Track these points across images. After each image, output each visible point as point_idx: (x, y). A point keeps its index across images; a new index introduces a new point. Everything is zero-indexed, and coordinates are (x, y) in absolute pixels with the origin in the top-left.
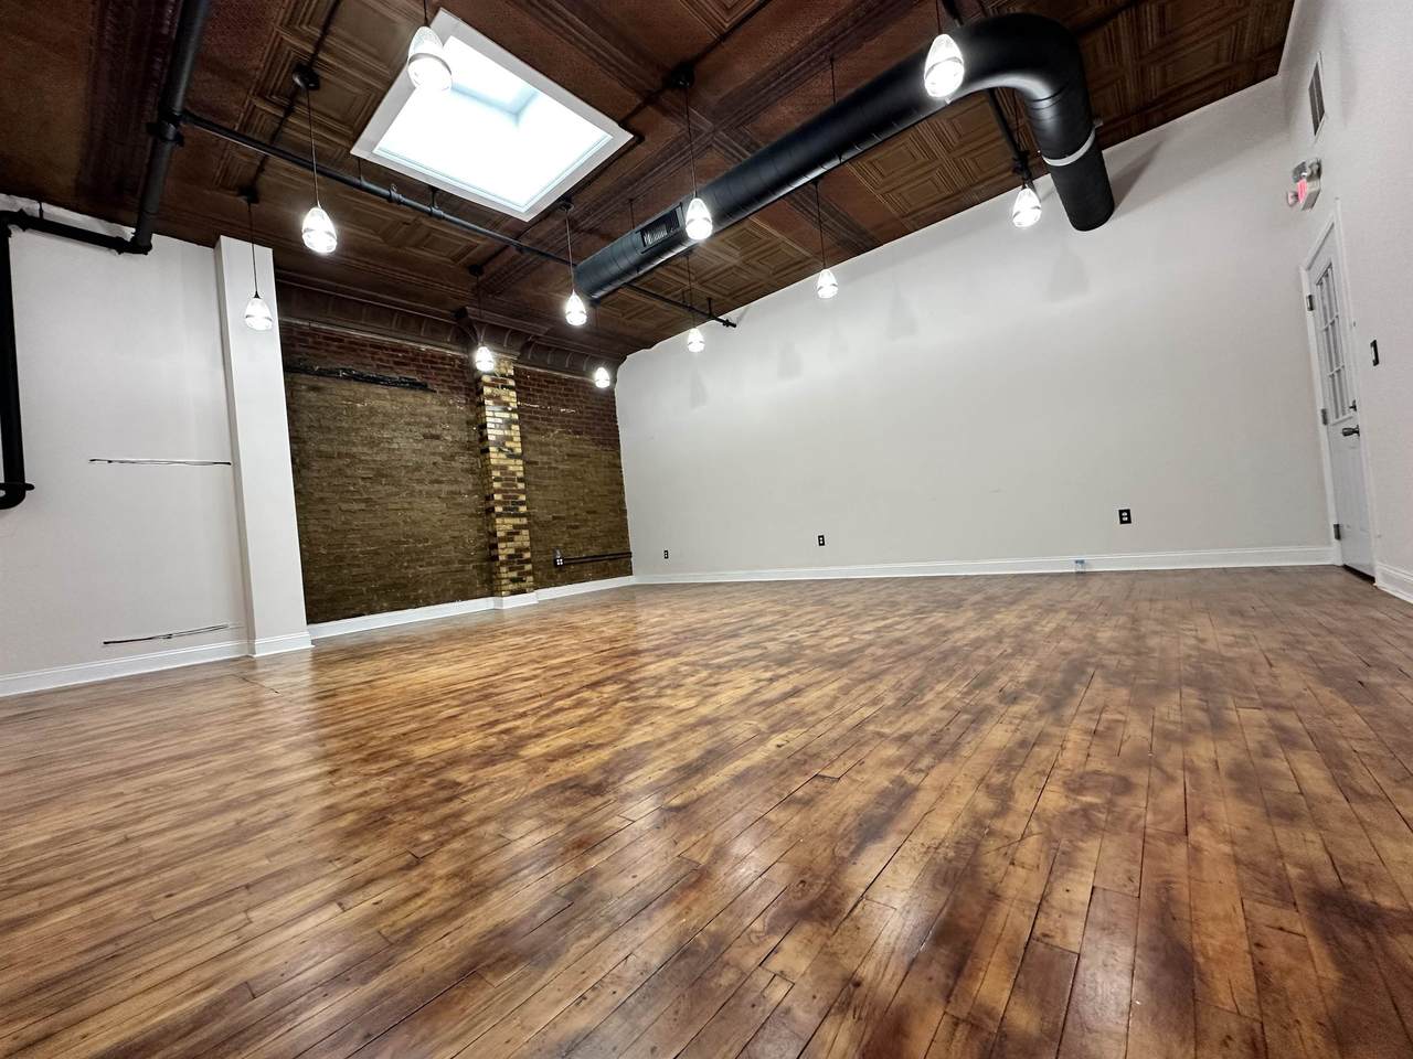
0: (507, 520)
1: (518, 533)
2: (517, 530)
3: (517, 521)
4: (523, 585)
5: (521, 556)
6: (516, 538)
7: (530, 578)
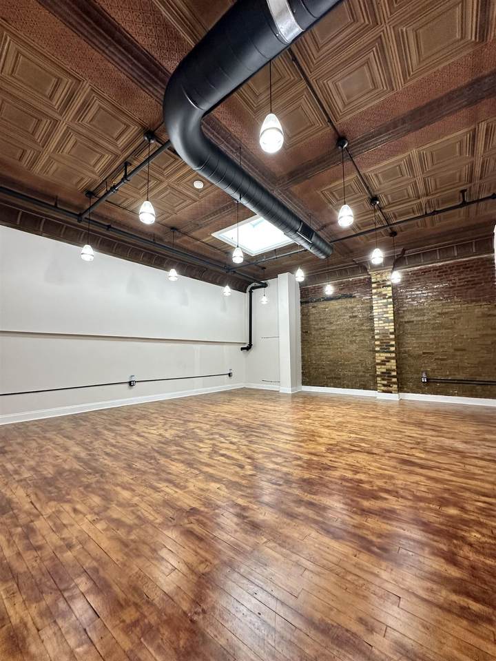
0: (381, 354)
1: (388, 361)
2: (388, 359)
3: (388, 355)
4: (390, 388)
5: (390, 373)
6: (387, 363)
7: (396, 386)
